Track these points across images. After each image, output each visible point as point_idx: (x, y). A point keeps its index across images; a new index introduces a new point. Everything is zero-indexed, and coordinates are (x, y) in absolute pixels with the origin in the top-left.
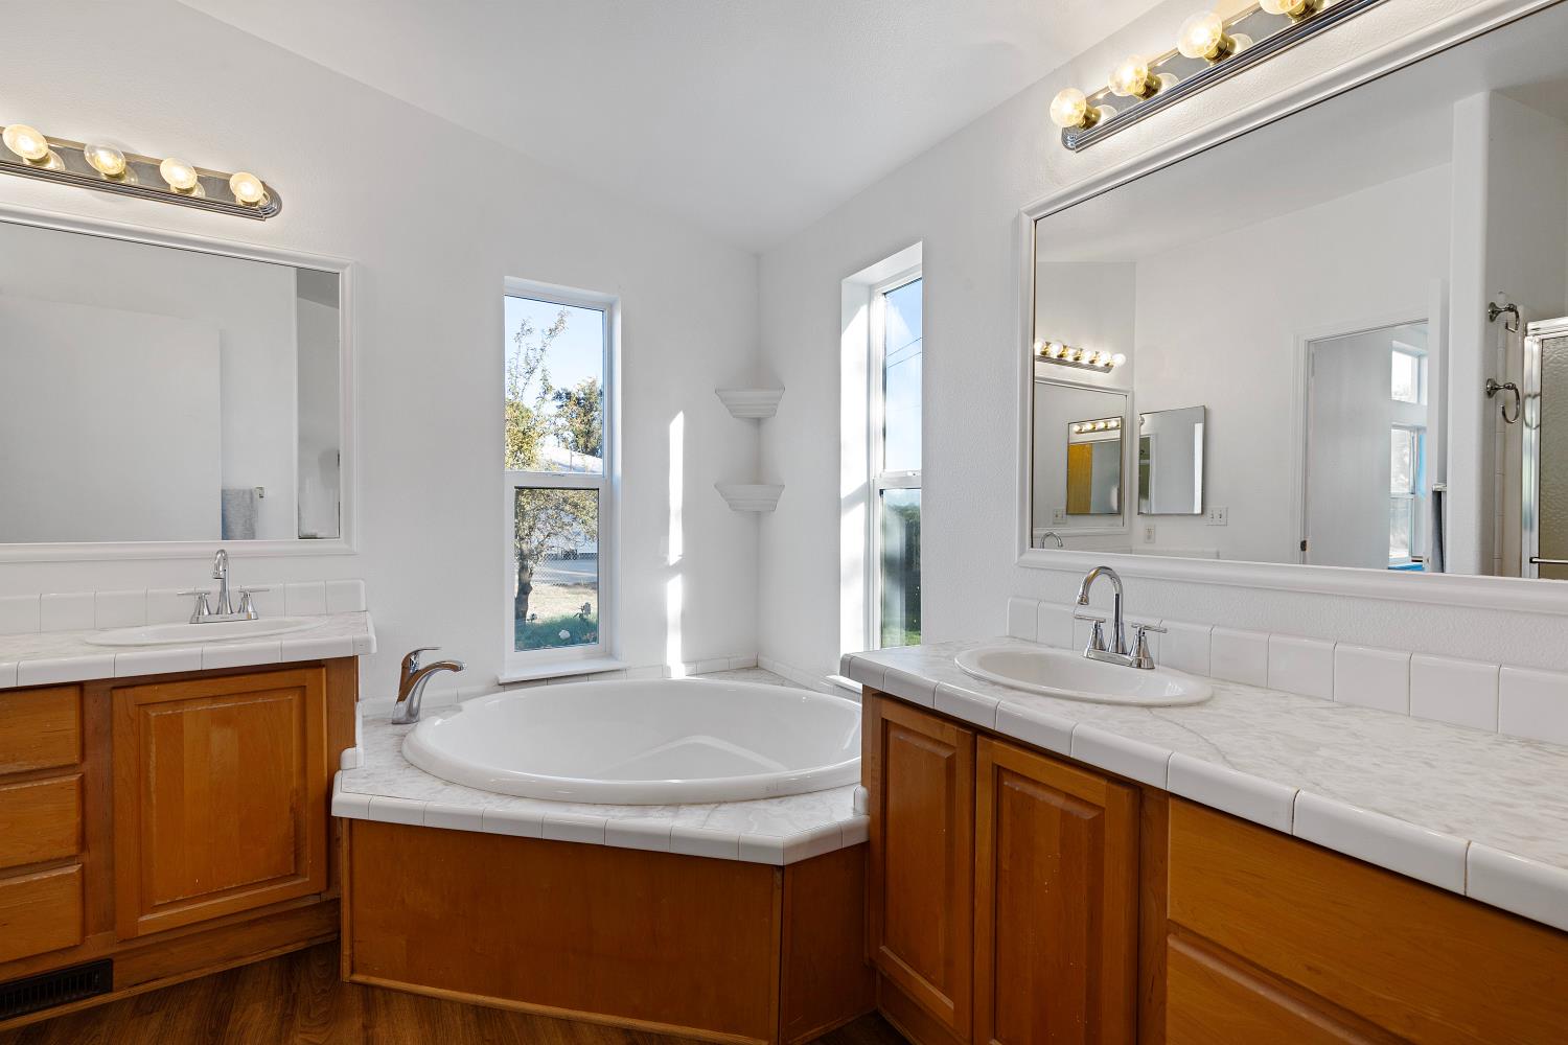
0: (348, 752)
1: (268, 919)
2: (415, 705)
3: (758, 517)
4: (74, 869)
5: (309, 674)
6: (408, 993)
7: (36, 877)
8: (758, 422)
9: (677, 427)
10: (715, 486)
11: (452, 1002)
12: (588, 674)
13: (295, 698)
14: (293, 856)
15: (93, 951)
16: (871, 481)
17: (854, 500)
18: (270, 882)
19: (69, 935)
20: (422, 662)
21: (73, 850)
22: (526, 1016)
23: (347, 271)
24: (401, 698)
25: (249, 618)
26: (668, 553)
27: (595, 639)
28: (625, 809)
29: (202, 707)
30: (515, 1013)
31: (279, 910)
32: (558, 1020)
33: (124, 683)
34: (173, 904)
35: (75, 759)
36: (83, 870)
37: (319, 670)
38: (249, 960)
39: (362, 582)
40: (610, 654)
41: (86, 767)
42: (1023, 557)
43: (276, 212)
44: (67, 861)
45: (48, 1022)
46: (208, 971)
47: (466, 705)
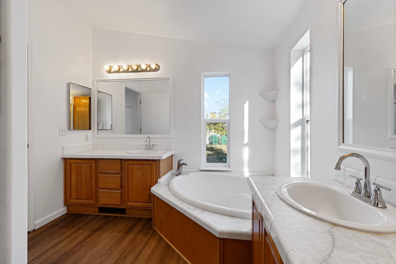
0: (159, 179)
1: (145, 210)
2: (180, 172)
3: (274, 130)
4: (120, 191)
5: (152, 162)
6: (160, 235)
7: (115, 191)
8: (274, 101)
9: (246, 106)
10: (259, 121)
11: (165, 241)
12: (221, 171)
13: (150, 167)
14: (149, 199)
15: (123, 207)
16: (304, 118)
17: (296, 124)
18: (146, 203)
19: (119, 203)
20: (182, 162)
21: (119, 188)
22: (174, 251)
23: (171, 79)
24: (177, 170)
25: (153, 150)
26: (244, 140)
27: (226, 162)
28: (193, 207)
29: (136, 166)
30: (173, 249)
31: (146, 209)
32: (179, 255)
33: (126, 160)
34: (132, 202)
35: (120, 172)
36: (121, 192)
37: (154, 162)
38: (144, 217)
39: (173, 144)
40: (229, 166)
41: (122, 174)
42: (339, 147)
43: (158, 70)
44: (119, 190)
45: (118, 216)
46: (138, 216)
47: (190, 174)
